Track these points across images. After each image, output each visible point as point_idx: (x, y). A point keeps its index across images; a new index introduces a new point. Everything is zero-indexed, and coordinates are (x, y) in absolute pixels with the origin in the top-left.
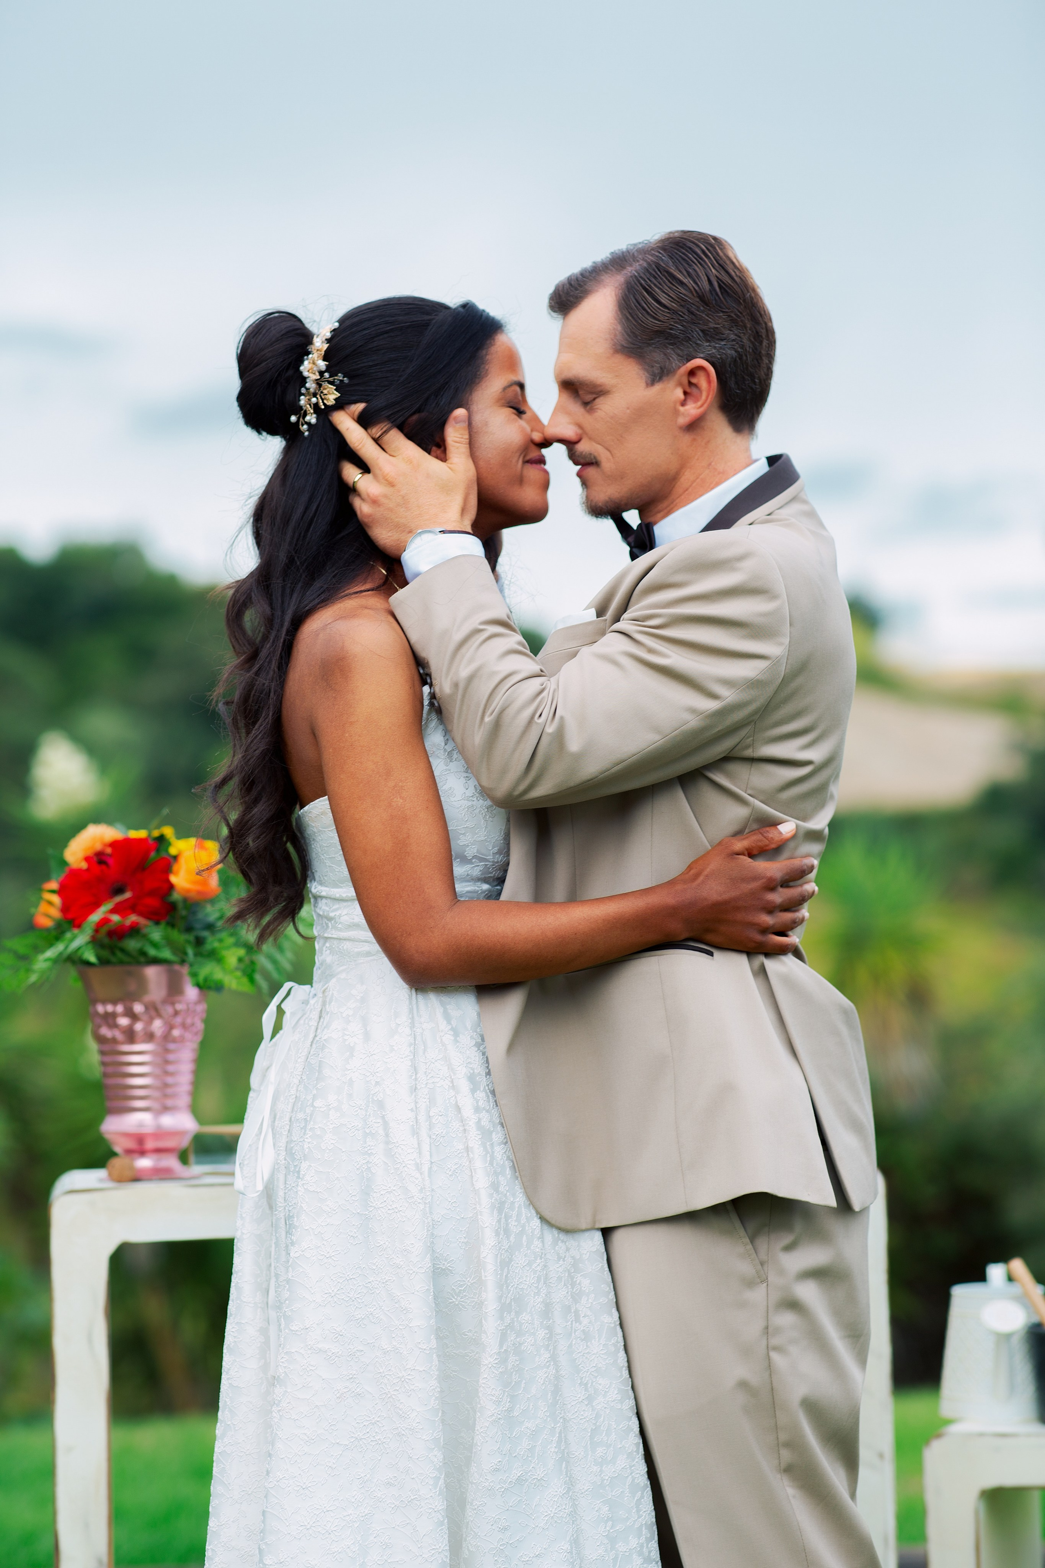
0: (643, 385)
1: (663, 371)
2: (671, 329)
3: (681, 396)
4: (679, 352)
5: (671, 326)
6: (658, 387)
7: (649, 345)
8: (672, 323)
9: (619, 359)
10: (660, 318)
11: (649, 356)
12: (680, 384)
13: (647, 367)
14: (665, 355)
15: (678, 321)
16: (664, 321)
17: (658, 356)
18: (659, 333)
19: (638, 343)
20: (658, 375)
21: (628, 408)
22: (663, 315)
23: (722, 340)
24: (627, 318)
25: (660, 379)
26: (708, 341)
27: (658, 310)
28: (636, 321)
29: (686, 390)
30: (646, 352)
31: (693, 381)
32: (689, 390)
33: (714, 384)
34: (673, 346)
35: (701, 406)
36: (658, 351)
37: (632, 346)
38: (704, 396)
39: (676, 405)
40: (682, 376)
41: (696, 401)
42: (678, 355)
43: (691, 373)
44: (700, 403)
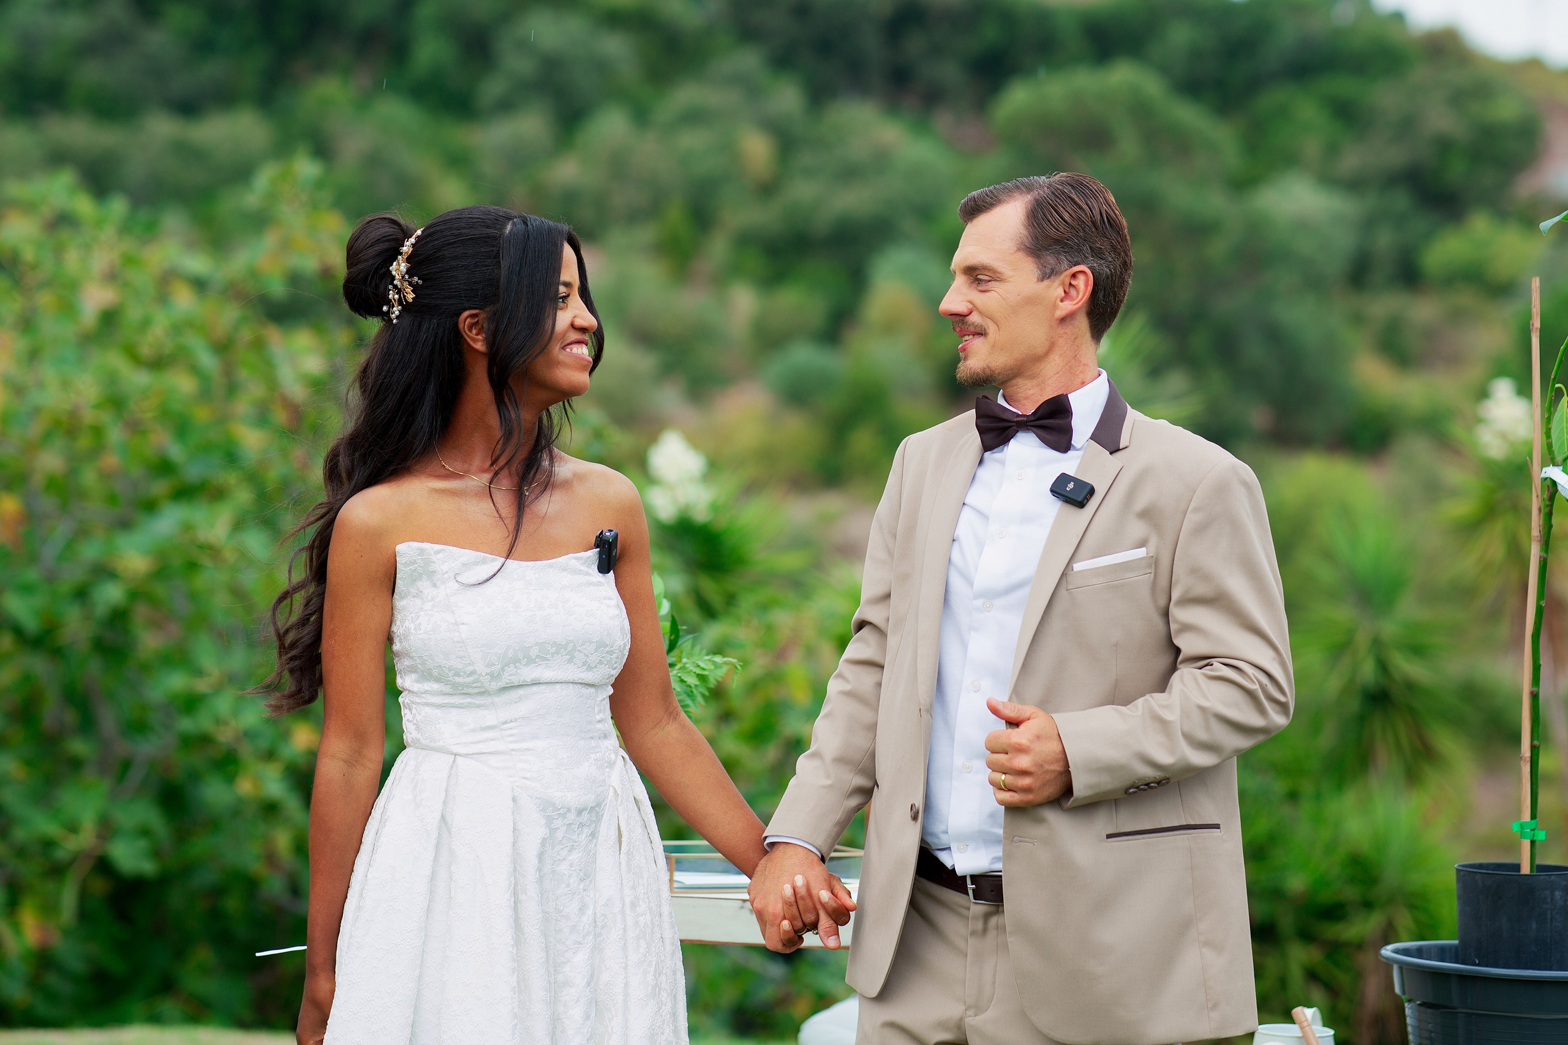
0: (1035, 279)
1: (1053, 271)
2: (1067, 240)
3: (1063, 294)
4: (1070, 259)
5: (1068, 238)
6: (1046, 283)
7: (1047, 250)
8: (1070, 235)
9: (1021, 255)
11: (1044, 258)
12: (1063, 284)
13: (1040, 266)
14: (1058, 259)
16: (1063, 232)
17: (1051, 260)
18: (1057, 242)
19: (1039, 246)
20: (1047, 274)
21: (1018, 295)
22: (1062, 227)
23: (1102, 259)
24: (1033, 225)
25: (1049, 277)
26: (1093, 257)
28: (1040, 229)
29: (1067, 290)
30: (1043, 255)
31: (1073, 282)
32: (1068, 290)
33: (1090, 288)
34: (1065, 252)
35: (1076, 304)
36: (1052, 254)
37: (1033, 247)
38: (1080, 297)
39: (1056, 300)
40: (1066, 277)
41: (1072, 299)
42: (1067, 260)
43: (1074, 276)
44: (1076, 302)
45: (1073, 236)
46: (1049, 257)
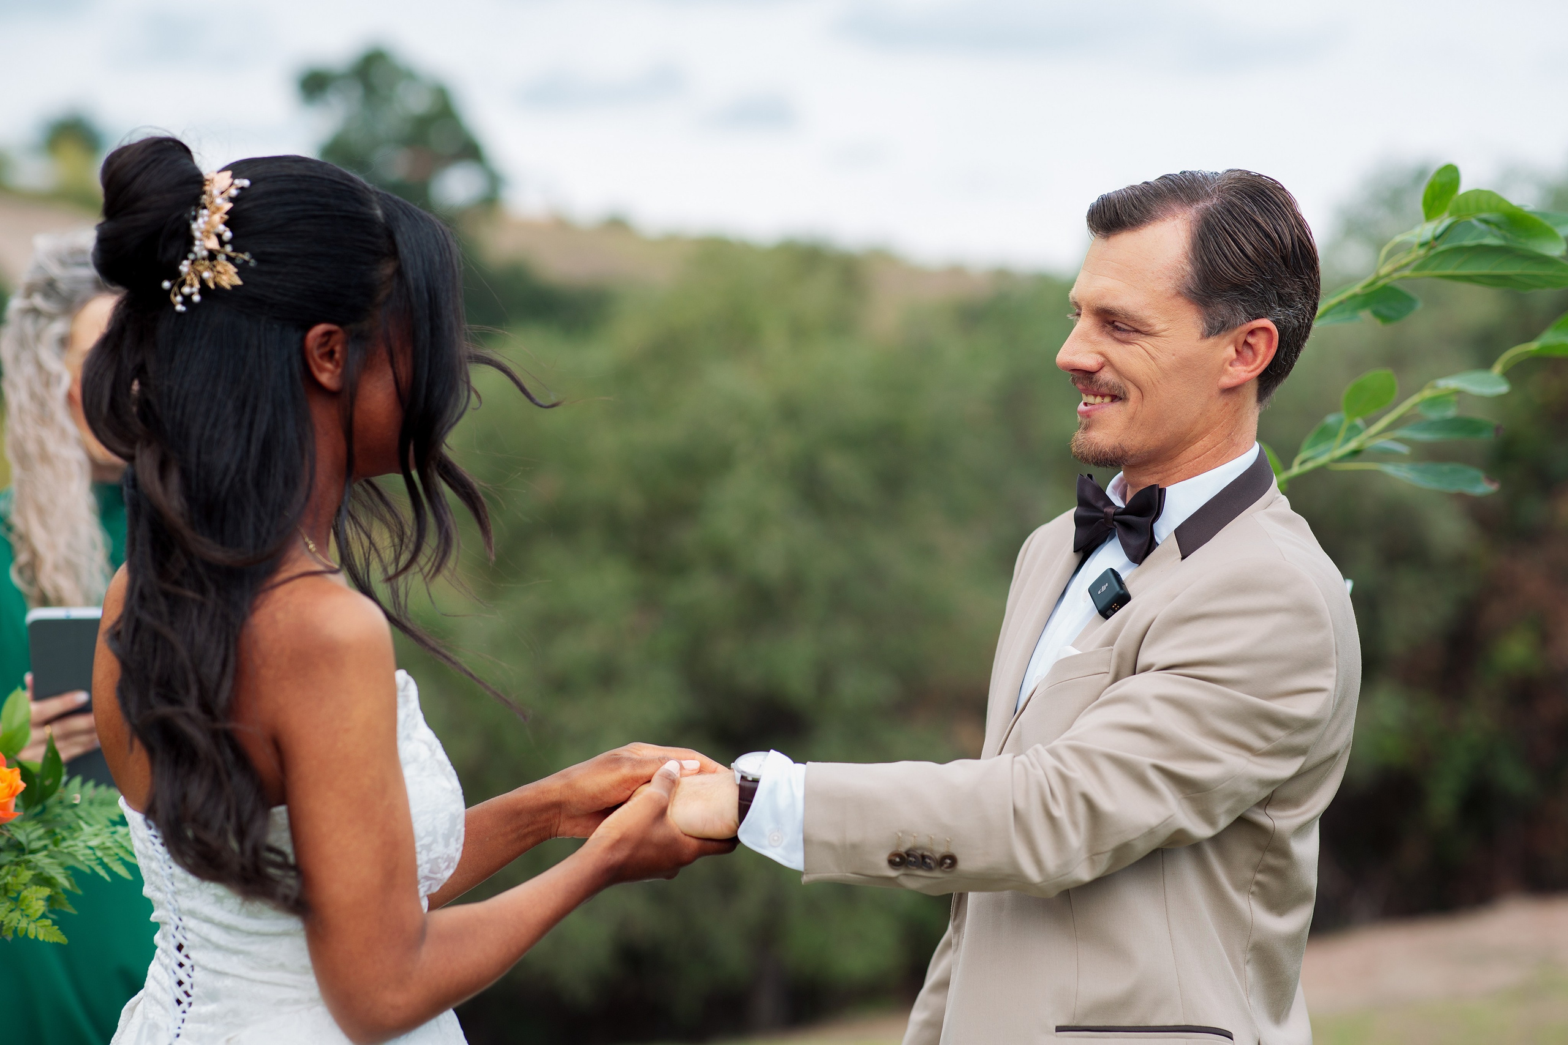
0: (1199, 336)
1: (1224, 326)
2: (1250, 285)
3: (1234, 355)
4: (1250, 310)
5: (1252, 283)
6: (1212, 340)
7: (1220, 296)
8: (1254, 279)
9: (1180, 301)
10: (1242, 271)
11: (1214, 307)
12: (1235, 342)
13: (1208, 318)
14: (1232, 310)
15: (1259, 278)
16: (1246, 275)
17: (1223, 310)
18: (1235, 287)
19: (1209, 292)
20: (1217, 329)
21: (1174, 355)
22: (1246, 268)
23: (1291, 307)
24: (1203, 261)
25: (1218, 332)
26: (1280, 306)
27: (1240, 259)
28: (1213, 267)
29: (1240, 349)
30: (1213, 303)
31: (1251, 340)
32: (1244, 348)
33: (1273, 351)
34: (1243, 301)
35: (1252, 371)
36: (1225, 302)
37: (1201, 293)
38: (1259, 361)
39: (1224, 363)
40: (1241, 333)
41: (1247, 364)
42: (1246, 311)
43: (1252, 333)
44: (1252, 367)
45: (1258, 280)
46: (1220, 306)
